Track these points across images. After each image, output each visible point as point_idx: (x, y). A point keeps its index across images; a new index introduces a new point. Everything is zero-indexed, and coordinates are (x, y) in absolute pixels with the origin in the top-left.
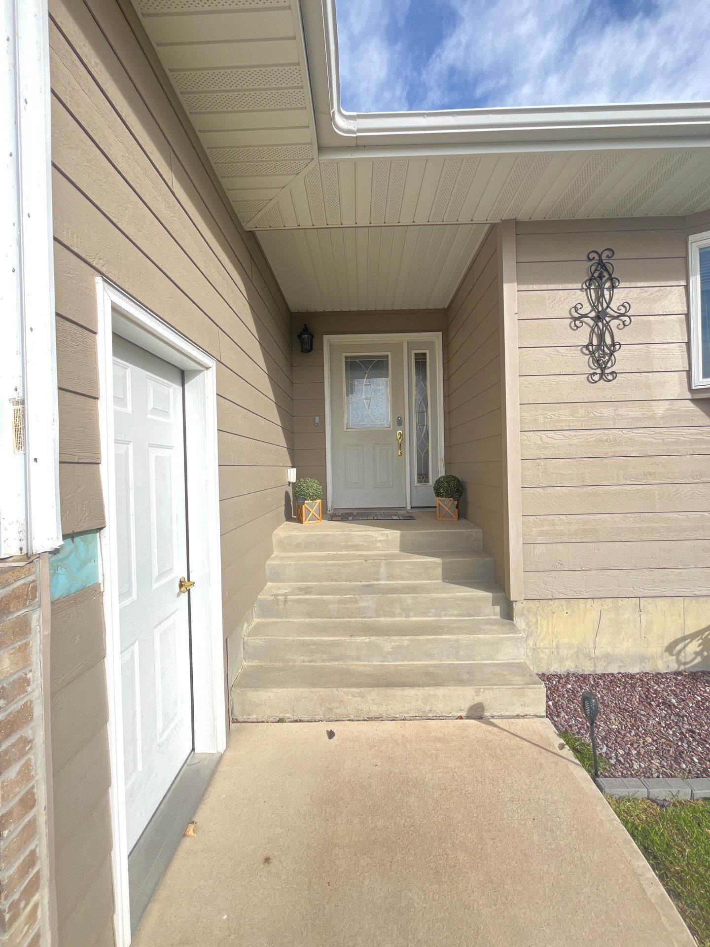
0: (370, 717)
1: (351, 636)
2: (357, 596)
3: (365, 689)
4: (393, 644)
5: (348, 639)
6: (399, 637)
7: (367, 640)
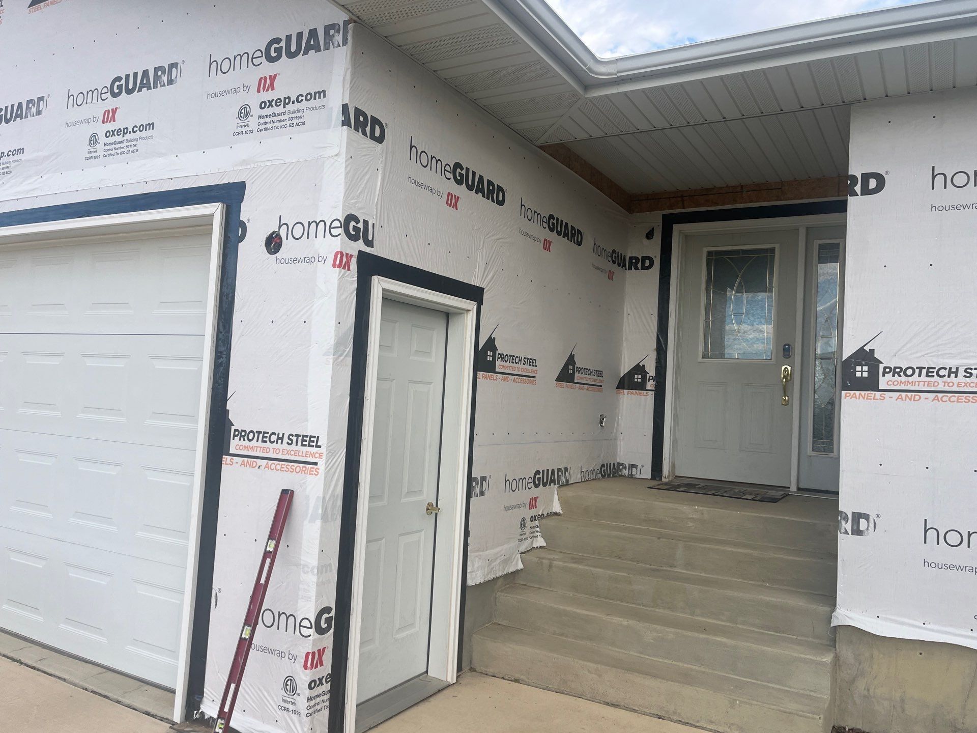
0: (606, 701)
1: (608, 615)
2: (631, 576)
3: (603, 667)
4: (655, 634)
5: (604, 617)
6: (662, 628)
7: (625, 623)
